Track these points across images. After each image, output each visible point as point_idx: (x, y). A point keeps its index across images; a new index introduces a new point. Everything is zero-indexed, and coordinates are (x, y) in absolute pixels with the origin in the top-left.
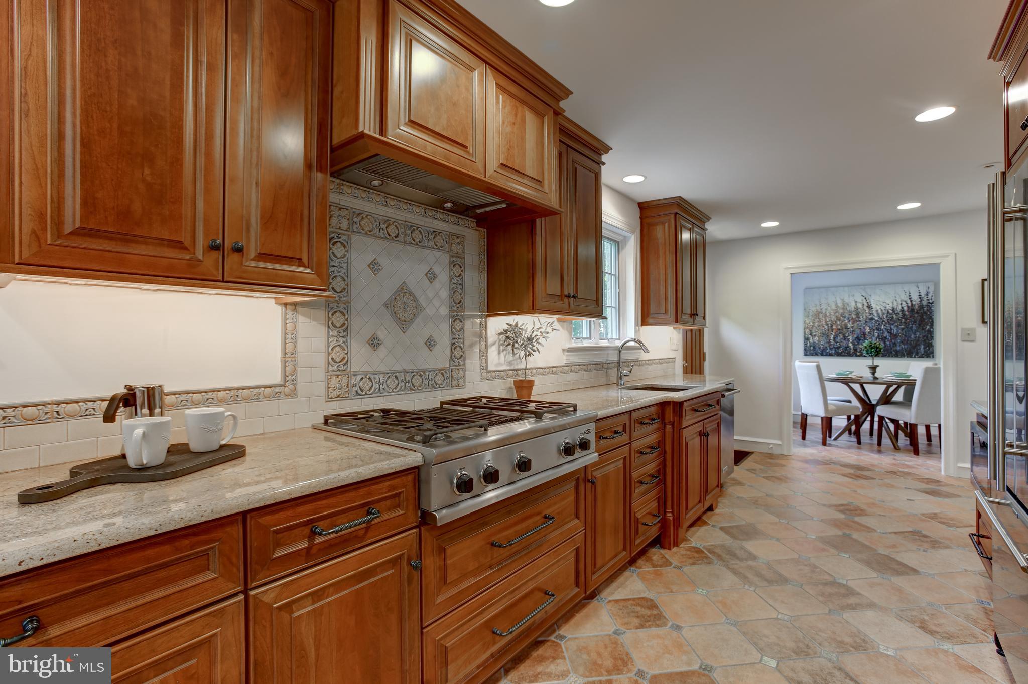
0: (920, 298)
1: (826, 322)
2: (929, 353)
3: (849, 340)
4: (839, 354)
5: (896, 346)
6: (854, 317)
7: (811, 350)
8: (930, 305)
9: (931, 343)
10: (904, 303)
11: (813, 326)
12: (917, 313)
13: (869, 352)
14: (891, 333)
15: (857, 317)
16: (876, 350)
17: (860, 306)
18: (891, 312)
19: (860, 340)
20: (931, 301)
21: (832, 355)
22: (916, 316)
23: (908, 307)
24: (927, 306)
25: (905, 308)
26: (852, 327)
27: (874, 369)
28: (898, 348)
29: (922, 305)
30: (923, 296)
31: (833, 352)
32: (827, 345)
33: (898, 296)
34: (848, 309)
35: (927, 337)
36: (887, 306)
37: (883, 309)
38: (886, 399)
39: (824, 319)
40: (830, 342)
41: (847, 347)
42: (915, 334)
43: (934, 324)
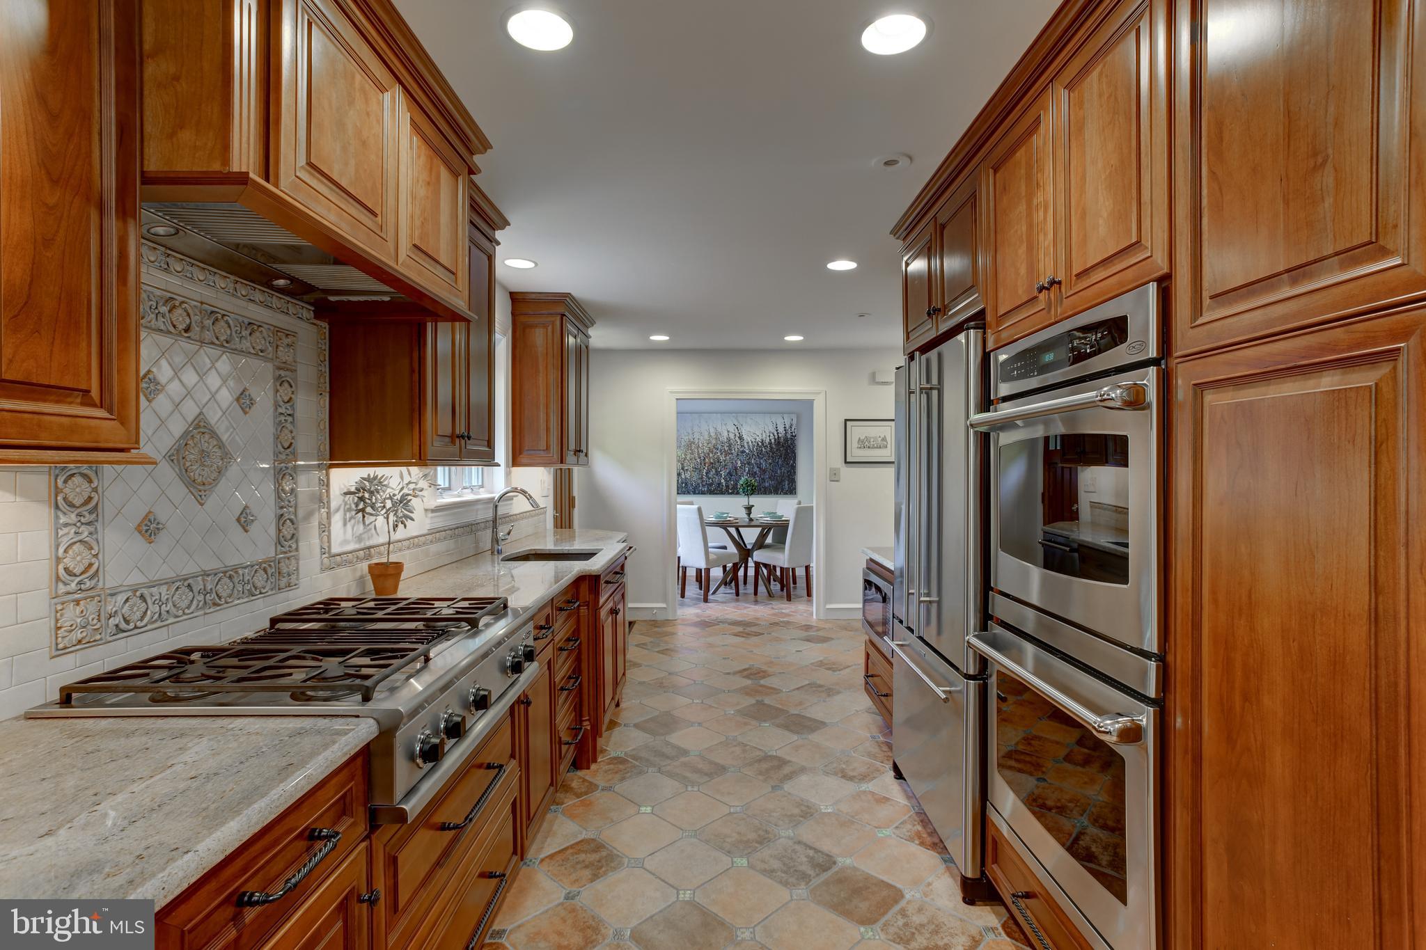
0: (785, 430)
1: (698, 454)
2: (791, 491)
3: (721, 476)
4: (711, 492)
5: (765, 481)
6: (727, 448)
7: (685, 488)
8: (794, 437)
9: (794, 478)
10: (772, 435)
11: (685, 459)
12: (783, 446)
13: (745, 491)
14: (760, 468)
15: (729, 449)
16: (751, 490)
17: (732, 436)
18: (760, 444)
19: (732, 476)
20: (794, 434)
21: (705, 494)
22: (782, 449)
23: (775, 440)
24: (791, 438)
25: (773, 441)
26: (725, 461)
27: (749, 509)
28: (767, 484)
29: (787, 438)
30: (787, 428)
31: (706, 489)
32: (700, 481)
33: (765, 427)
34: (720, 438)
35: (791, 473)
36: (757, 437)
37: (753, 440)
38: (760, 544)
39: (696, 450)
40: (702, 478)
41: (720, 484)
42: (781, 469)
43: (796, 459)
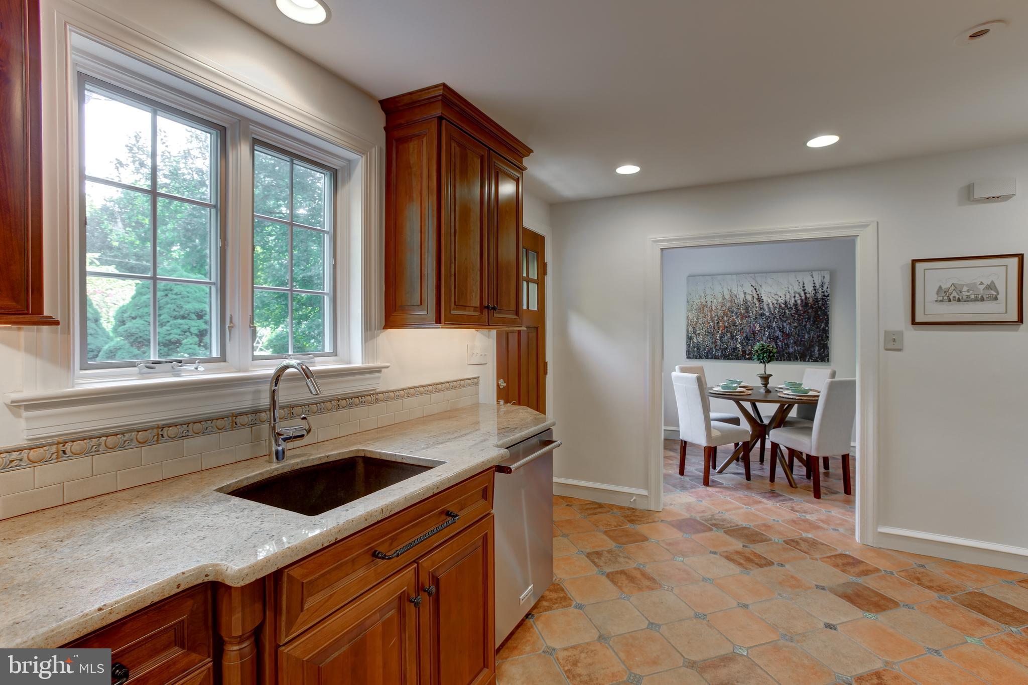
0: (815, 290)
1: (712, 318)
2: (823, 357)
3: (737, 341)
4: (726, 357)
5: (788, 347)
6: (743, 311)
7: (695, 352)
8: (825, 297)
9: (827, 344)
10: (797, 295)
11: (697, 322)
12: (812, 307)
13: (761, 357)
14: (783, 332)
15: (746, 312)
16: (769, 356)
17: (749, 298)
18: (783, 306)
19: (749, 340)
20: (826, 294)
21: (719, 359)
22: (810, 311)
23: (802, 301)
24: (823, 299)
25: (799, 302)
26: (741, 324)
27: (766, 379)
28: (791, 350)
29: (817, 298)
30: (818, 287)
31: (720, 354)
32: (713, 346)
33: (790, 288)
34: (736, 301)
35: (822, 337)
36: (779, 299)
37: (775, 302)
38: (780, 420)
39: (709, 314)
40: (716, 342)
41: (735, 349)
42: (809, 333)
43: (829, 322)
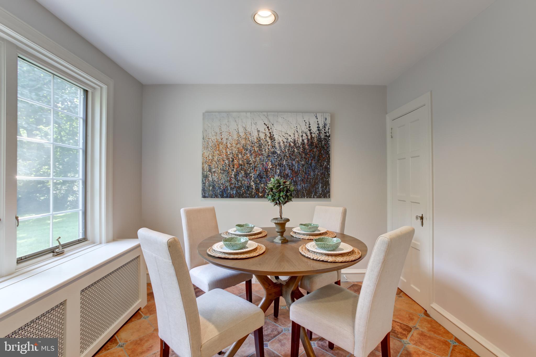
0: (319, 130)
1: (227, 155)
2: (326, 193)
3: (251, 179)
4: (240, 196)
5: (297, 185)
6: (257, 149)
7: (211, 191)
8: (328, 137)
9: (328, 181)
10: (304, 135)
11: (212, 160)
12: (316, 147)
14: (292, 170)
15: (260, 150)
17: (262, 136)
18: (292, 144)
19: (262, 178)
20: (328, 134)
21: (233, 197)
22: (315, 150)
23: (308, 140)
24: (325, 139)
25: (306, 141)
26: (254, 162)
28: (299, 187)
29: (321, 138)
30: (321, 128)
31: (234, 192)
32: (228, 184)
33: (298, 127)
34: (250, 139)
35: (324, 175)
36: (289, 138)
37: (285, 140)
39: (224, 151)
40: (230, 180)
41: (249, 187)
42: (314, 171)
43: (330, 160)
